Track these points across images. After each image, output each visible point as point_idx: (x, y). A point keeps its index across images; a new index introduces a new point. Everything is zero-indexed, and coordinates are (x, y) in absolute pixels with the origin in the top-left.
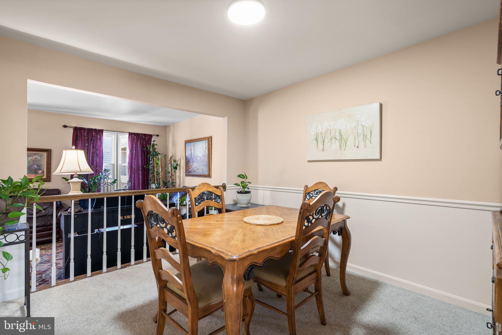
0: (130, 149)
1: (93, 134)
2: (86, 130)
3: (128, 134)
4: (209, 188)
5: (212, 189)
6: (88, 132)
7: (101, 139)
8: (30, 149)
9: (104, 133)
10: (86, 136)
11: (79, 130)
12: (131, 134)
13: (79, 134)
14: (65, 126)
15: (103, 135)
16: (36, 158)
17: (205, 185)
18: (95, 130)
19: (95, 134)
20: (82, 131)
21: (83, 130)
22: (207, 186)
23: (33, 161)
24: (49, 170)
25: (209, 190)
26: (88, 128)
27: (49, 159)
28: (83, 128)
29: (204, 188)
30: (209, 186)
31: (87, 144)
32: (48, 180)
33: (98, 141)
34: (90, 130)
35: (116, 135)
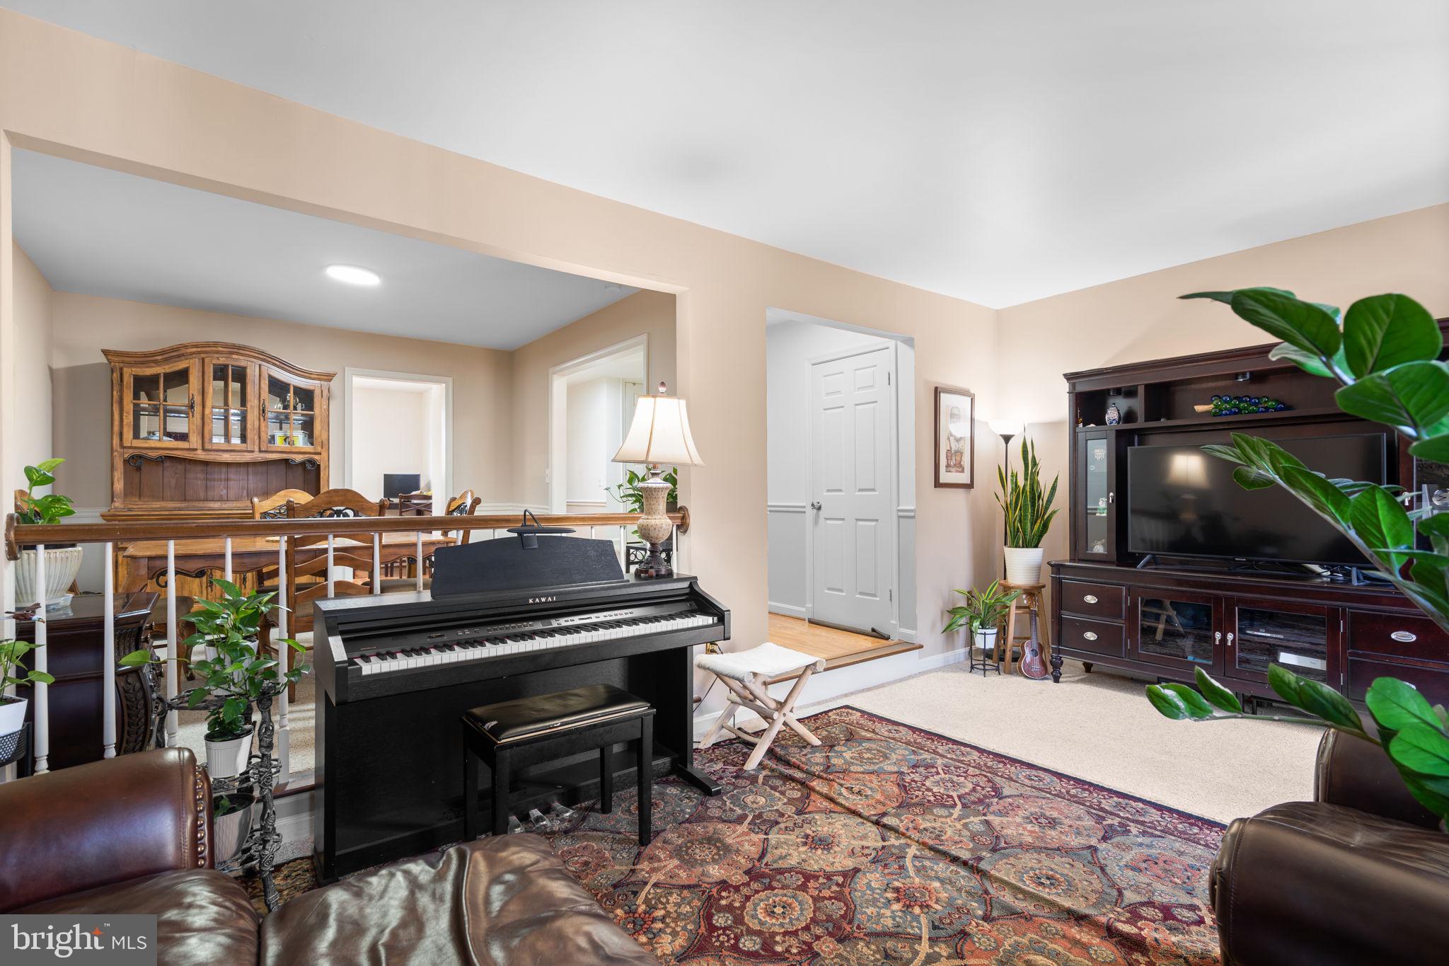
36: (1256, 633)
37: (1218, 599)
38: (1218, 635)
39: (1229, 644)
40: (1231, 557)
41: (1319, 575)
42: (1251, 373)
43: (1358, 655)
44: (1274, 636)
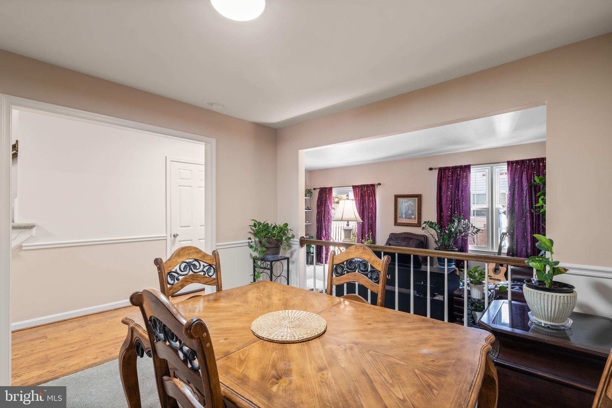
0: (509, 185)
1: (458, 172)
2: (450, 169)
3: (506, 163)
4: (364, 254)
5: (368, 257)
6: (452, 172)
7: (467, 178)
8: (406, 196)
9: (471, 169)
10: (450, 176)
11: (443, 171)
12: (510, 163)
13: (444, 175)
14: (431, 169)
15: (471, 171)
16: (410, 204)
17: (358, 249)
18: (461, 167)
19: (460, 172)
20: (447, 171)
21: (447, 169)
22: (361, 251)
23: (409, 207)
24: (419, 215)
25: (363, 257)
26: (452, 167)
27: (419, 205)
28: (447, 167)
29: (356, 252)
30: (365, 250)
31: (451, 186)
32: (418, 225)
33: (464, 181)
34: (455, 168)
35: (490, 168)
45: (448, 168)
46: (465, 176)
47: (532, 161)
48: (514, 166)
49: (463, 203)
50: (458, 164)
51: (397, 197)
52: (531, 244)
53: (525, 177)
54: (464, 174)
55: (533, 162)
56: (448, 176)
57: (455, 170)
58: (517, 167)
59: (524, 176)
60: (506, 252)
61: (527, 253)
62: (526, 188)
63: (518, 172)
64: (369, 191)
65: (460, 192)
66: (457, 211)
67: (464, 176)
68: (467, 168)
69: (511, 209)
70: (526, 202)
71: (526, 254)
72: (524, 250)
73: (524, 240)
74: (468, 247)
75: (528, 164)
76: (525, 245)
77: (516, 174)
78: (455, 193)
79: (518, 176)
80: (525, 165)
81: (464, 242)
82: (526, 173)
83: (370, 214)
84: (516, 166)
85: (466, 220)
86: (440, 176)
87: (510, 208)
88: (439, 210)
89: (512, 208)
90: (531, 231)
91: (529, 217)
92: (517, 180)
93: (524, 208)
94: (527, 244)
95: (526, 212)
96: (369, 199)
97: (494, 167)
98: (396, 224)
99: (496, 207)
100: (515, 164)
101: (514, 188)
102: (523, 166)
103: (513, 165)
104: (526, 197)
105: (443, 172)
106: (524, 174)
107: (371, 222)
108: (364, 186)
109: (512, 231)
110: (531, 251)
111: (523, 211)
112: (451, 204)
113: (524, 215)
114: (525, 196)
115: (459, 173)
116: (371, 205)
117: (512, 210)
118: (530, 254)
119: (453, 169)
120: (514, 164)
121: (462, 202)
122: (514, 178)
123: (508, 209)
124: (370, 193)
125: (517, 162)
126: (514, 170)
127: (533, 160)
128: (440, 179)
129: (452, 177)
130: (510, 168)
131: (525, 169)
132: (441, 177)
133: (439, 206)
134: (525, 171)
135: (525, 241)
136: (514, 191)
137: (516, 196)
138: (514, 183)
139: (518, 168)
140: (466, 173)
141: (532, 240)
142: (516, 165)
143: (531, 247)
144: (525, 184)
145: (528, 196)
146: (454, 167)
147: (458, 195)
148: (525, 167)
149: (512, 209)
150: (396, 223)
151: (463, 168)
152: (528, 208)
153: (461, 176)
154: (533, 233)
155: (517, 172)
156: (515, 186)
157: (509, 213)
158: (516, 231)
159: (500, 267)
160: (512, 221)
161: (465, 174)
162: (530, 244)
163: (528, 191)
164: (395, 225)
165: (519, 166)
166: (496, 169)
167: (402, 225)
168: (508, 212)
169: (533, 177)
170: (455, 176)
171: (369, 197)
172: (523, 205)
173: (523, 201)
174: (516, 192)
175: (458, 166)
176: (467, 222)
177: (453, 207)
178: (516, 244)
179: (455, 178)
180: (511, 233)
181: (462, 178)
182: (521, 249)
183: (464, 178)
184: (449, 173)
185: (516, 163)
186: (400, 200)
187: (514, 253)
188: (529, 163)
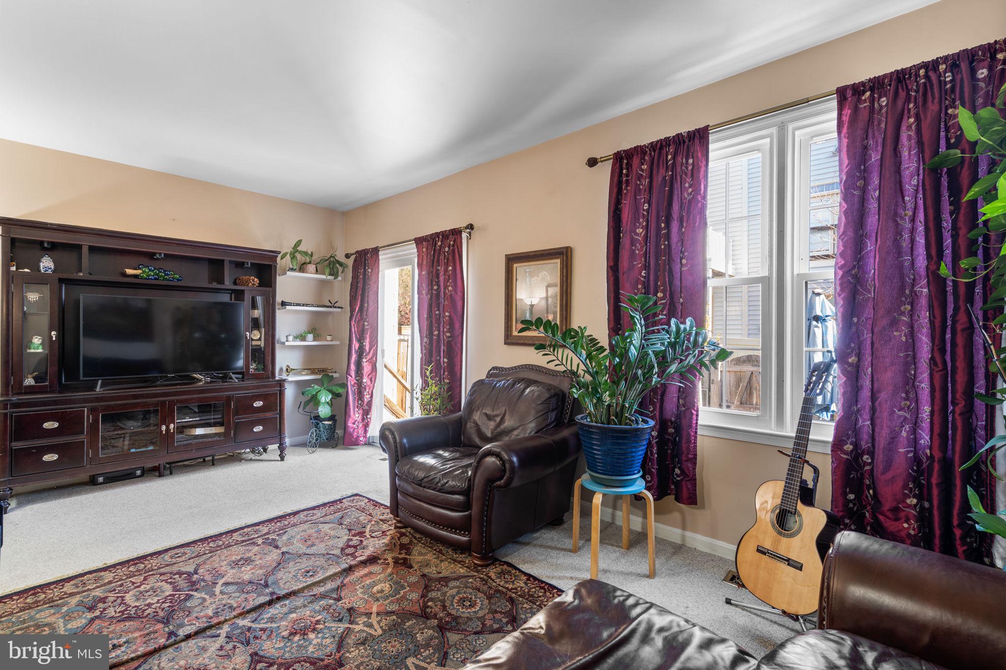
1: (669, 157)
2: (645, 153)
3: (834, 98)
6: (652, 160)
7: (695, 173)
10: (644, 175)
11: (625, 161)
12: (849, 93)
13: (627, 175)
14: (592, 163)
18: (678, 140)
19: (674, 158)
20: (636, 161)
21: (638, 154)
26: (651, 143)
27: (564, 279)
28: (636, 148)
31: (646, 207)
33: (686, 184)
34: (660, 146)
35: (774, 131)
36: (183, 420)
37: (164, 403)
38: (164, 428)
39: (172, 431)
40: (165, 375)
41: (200, 380)
42: (164, 254)
43: (239, 419)
44: (194, 419)
45: (639, 151)
46: (690, 168)
47: (942, 67)
48: (865, 101)
49: (684, 261)
50: (670, 132)
51: (512, 260)
52: (932, 413)
53: (909, 138)
54: (687, 163)
55: (945, 72)
56: (640, 177)
57: (660, 153)
58: (876, 105)
59: (907, 137)
60: (830, 439)
61: (915, 447)
62: (915, 182)
63: (879, 124)
64: (447, 249)
65: (675, 225)
66: (663, 292)
67: (687, 168)
68: (697, 141)
69: (850, 271)
70: (912, 241)
71: (911, 455)
72: (904, 434)
73: (907, 393)
74: (697, 415)
75: (925, 84)
76: (908, 416)
77: (870, 136)
78: (659, 229)
79: (880, 141)
80: (908, 91)
81: (684, 399)
82: (912, 120)
83: (447, 314)
84: (872, 99)
85: (688, 321)
86: (616, 179)
87: (846, 269)
88: (612, 291)
89: (854, 267)
90: (932, 359)
91: (923, 302)
92: (875, 157)
93: (907, 264)
94: (917, 411)
95: (914, 280)
96: (446, 270)
97: (790, 127)
98: (509, 341)
99: (795, 273)
100: (868, 94)
101: (864, 190)
102: (902, 94)
103: (859, 100)
104: (913, 220)
105: (624, 166)
106: (904, 128)
107: (448, 334)
108: (437, 234)
109: (852, 359)
110: (931, 438)
111: (902, 277)
112: (646, 267)
113: (907, 292)
114: (910, 213)
115: (670, 160)
116: (450, 288)
117: (855, 277)
118: (928, 451)
119: (655, 151)
120: (864, 92)
121: (681, 261)
122: (865, 148)
123: (840, 273)
124: (448, 254)
125: (876, 85)
126: (864, 115)
127: (944, 63)
128: (615, 190)
129: (651, 177)
130: (847, 112)
131: (911, 106)
132: (620, 183)
133: (612, 278)
134: (912, 113)
135: (907, 399)
136: (863, 200)
137: (872, 221)
138: (865, 170)
139: (881, 107)
140: (693, 158)
141: (938, 395)
142: (872, 95)
143: (932, 422)
144: (910, 163)
145: (921, 216)
146: (658, 142)
147: (668, 236)
148: (908, 99)
149: (853, 272)
150: (508, 338)
151: (684, 142)
152: (921, 262)
153: (679, 170)
154: (940, 365)
155: (876, 123)
156: (866, 181)
157: (842, 290)
158: (869, 359)
159: (800, 506)
160: (855, 320)
161: (691, 161)
162: (927, 409)
163: (924, 194)
164: (506, 343)
165: (884, 101)
166: (797, 133)
167: (522, 342)
168: (838, 282)
169: (943, 134)
170: (658, 172)
171: (447, 265)
172: (899, 254)
173: (902, 236)
174: (873, 205)
175: (669, 138)
176: (691, 327)
177: (652, 278)
178: (867, 410)
179: (660, 178)
180: (850, 365)
181: (681, 177)
182: (892, 431)
183: (686, 174)
184: (643, 164)
185: (872, 89)
186: (520, 269)
187: (863, 443)
188: (927, 76)
